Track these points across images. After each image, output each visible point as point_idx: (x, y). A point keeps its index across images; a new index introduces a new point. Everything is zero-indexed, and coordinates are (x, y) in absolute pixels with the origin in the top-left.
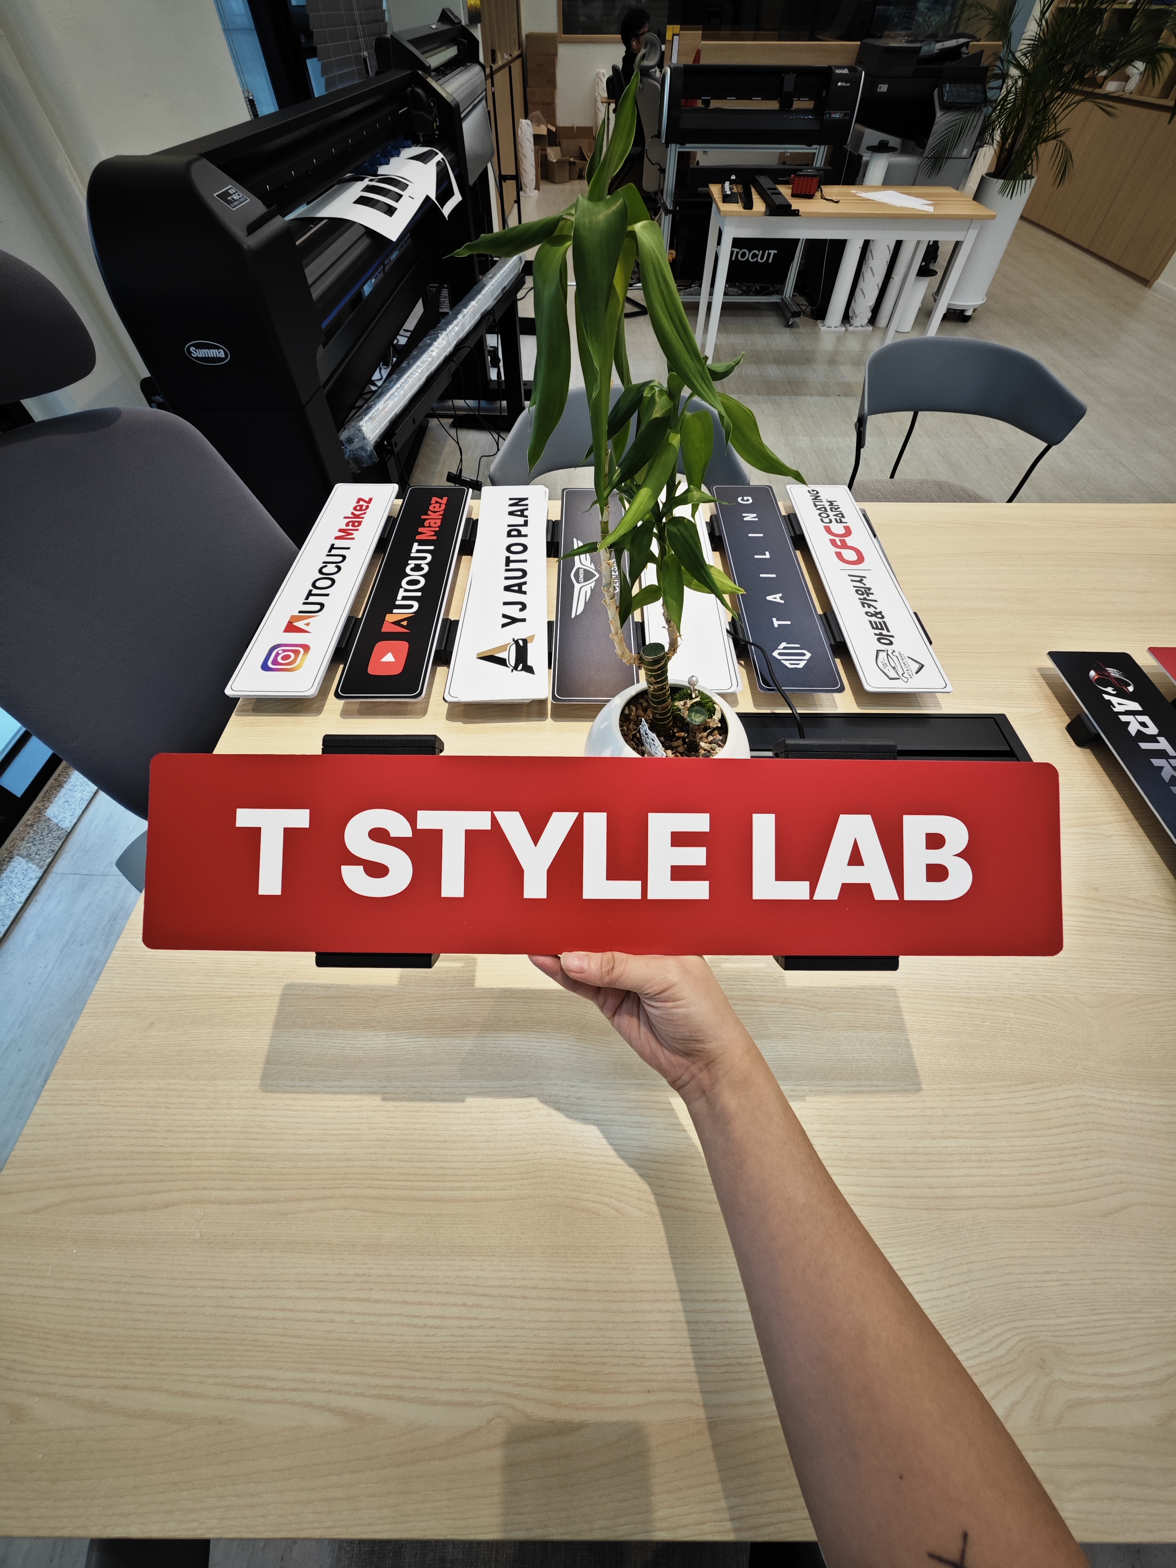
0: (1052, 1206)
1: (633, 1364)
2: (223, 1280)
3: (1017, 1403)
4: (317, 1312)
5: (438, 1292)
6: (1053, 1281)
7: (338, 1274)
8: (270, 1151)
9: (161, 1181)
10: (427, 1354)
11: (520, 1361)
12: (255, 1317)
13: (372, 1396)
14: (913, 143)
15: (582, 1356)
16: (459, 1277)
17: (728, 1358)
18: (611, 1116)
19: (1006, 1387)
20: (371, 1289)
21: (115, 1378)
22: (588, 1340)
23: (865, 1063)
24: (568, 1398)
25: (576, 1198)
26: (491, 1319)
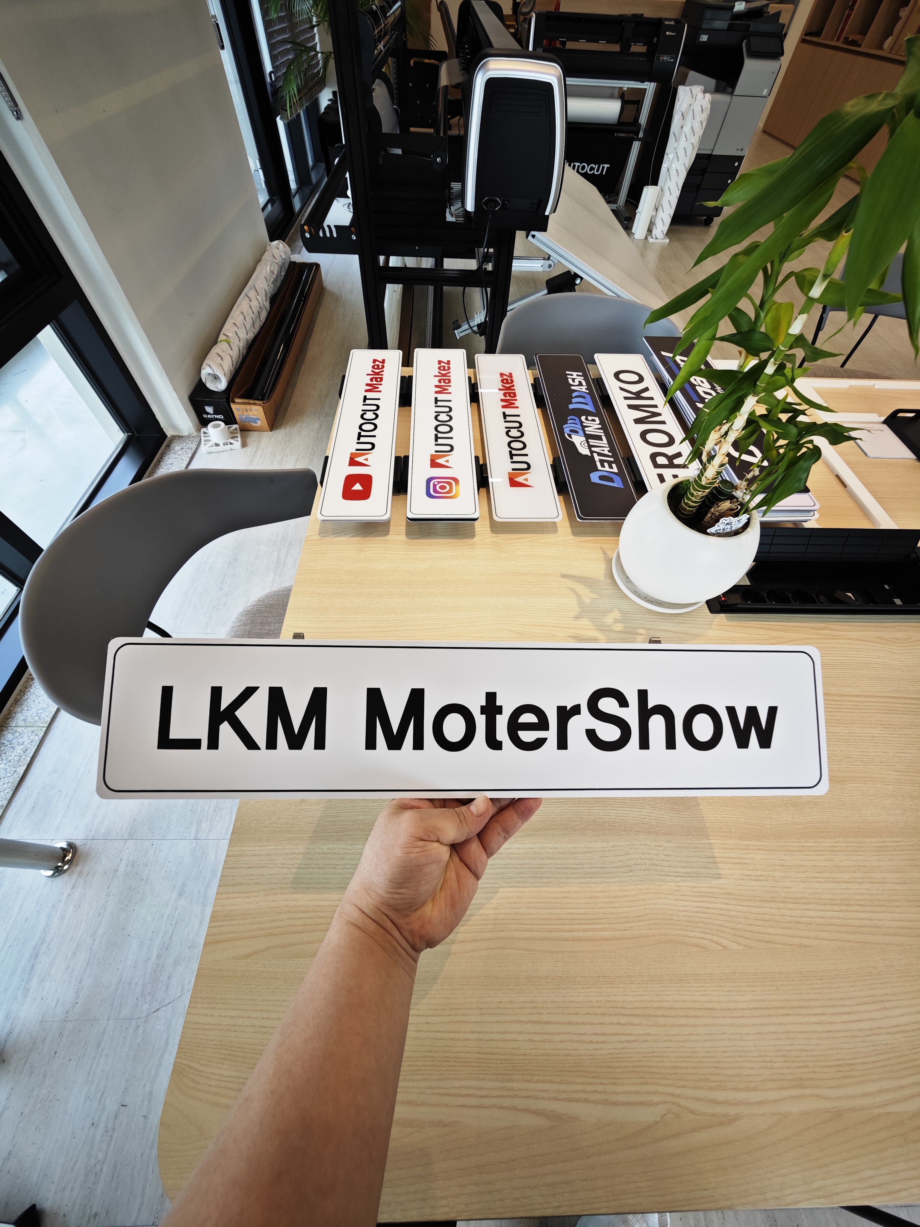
1: (765, 1067)
4: (501, 1033)
5: (595, 1014)
7: (511, 1002)
10: (599, 1065)
11: (675, 1067)
12: (452, 1039)
13: (563, 1100)
15: (722, 1062)
16: (609, 1001)
17: (838, 1060)
18: (697, 870)
20: (541, 1013)
22: (724, 1049)
23: (883, 824)
24: (720, 1096)
25: (685, 936)
26: (643, 1035)
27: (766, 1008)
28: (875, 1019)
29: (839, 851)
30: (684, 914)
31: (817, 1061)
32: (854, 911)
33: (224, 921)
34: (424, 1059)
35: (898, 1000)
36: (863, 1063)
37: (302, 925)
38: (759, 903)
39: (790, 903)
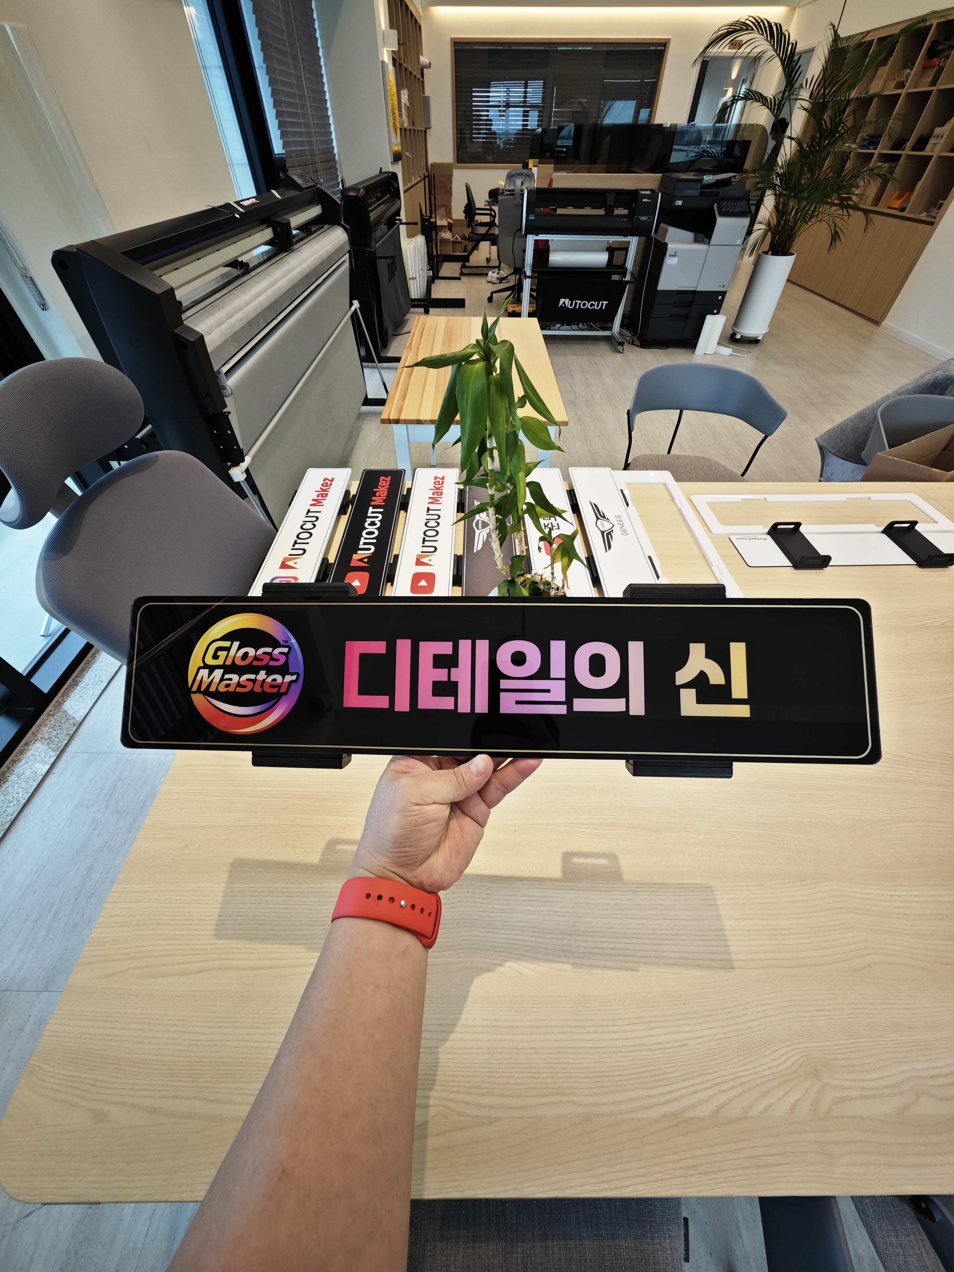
0: (820, 965)
1: (532, 1077)
2: (242, 1022)
3: (798, 1100)
6: (821, 1016)
8: (273, 933)
9: (196, 954)
11: (453, 1076)
12: (267, 1048)
14: (702, 235)
15: (495, 1072)
17: (598, 1072)
19: (791, 1089)
21: (168, 1090)
22: (499, 1061)
24: (487, 1101)
25: (488, 963)
26: (431, 1048)
27: (546, 1027)
28: (640, 1037)
29: (642, 891)
30: (491, 944)
31: (580, 1073)
32: (642, 944)
33: (97, 946)
34: (238, 1064)
35: (664, 1021)
36: (620, 1075)
37: (161, 950)
38: (561, 936)
39: (588, 936)
